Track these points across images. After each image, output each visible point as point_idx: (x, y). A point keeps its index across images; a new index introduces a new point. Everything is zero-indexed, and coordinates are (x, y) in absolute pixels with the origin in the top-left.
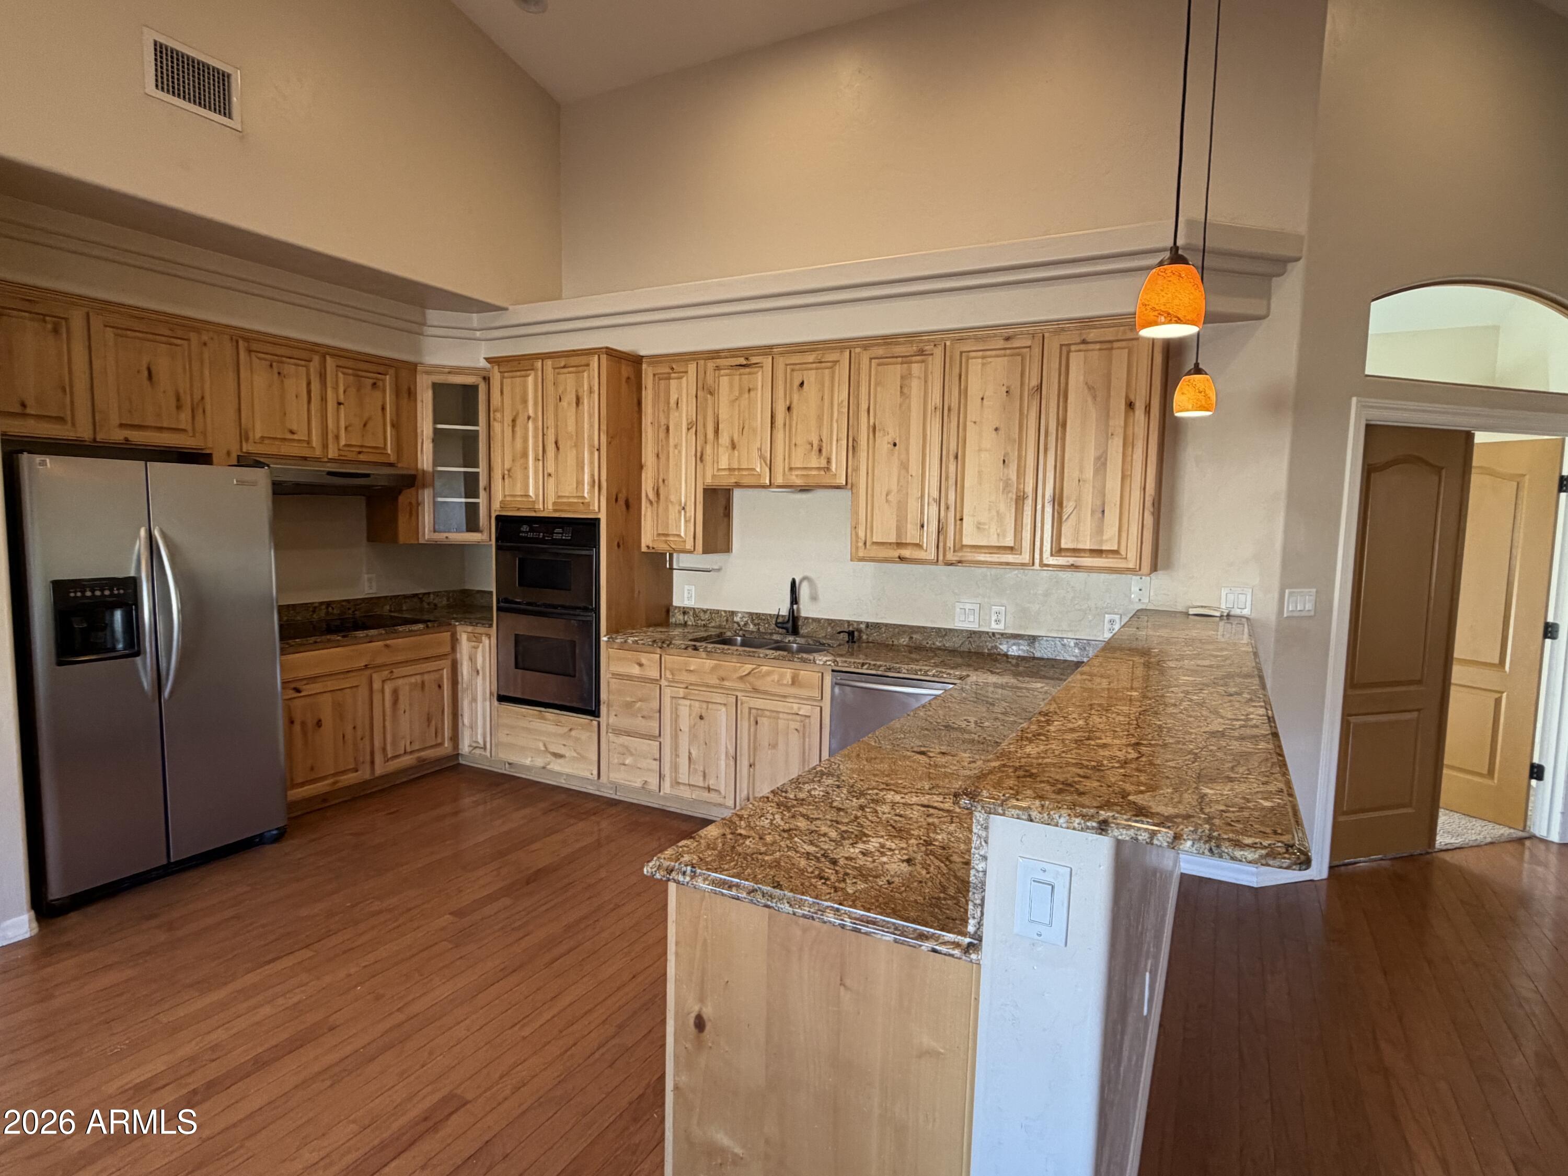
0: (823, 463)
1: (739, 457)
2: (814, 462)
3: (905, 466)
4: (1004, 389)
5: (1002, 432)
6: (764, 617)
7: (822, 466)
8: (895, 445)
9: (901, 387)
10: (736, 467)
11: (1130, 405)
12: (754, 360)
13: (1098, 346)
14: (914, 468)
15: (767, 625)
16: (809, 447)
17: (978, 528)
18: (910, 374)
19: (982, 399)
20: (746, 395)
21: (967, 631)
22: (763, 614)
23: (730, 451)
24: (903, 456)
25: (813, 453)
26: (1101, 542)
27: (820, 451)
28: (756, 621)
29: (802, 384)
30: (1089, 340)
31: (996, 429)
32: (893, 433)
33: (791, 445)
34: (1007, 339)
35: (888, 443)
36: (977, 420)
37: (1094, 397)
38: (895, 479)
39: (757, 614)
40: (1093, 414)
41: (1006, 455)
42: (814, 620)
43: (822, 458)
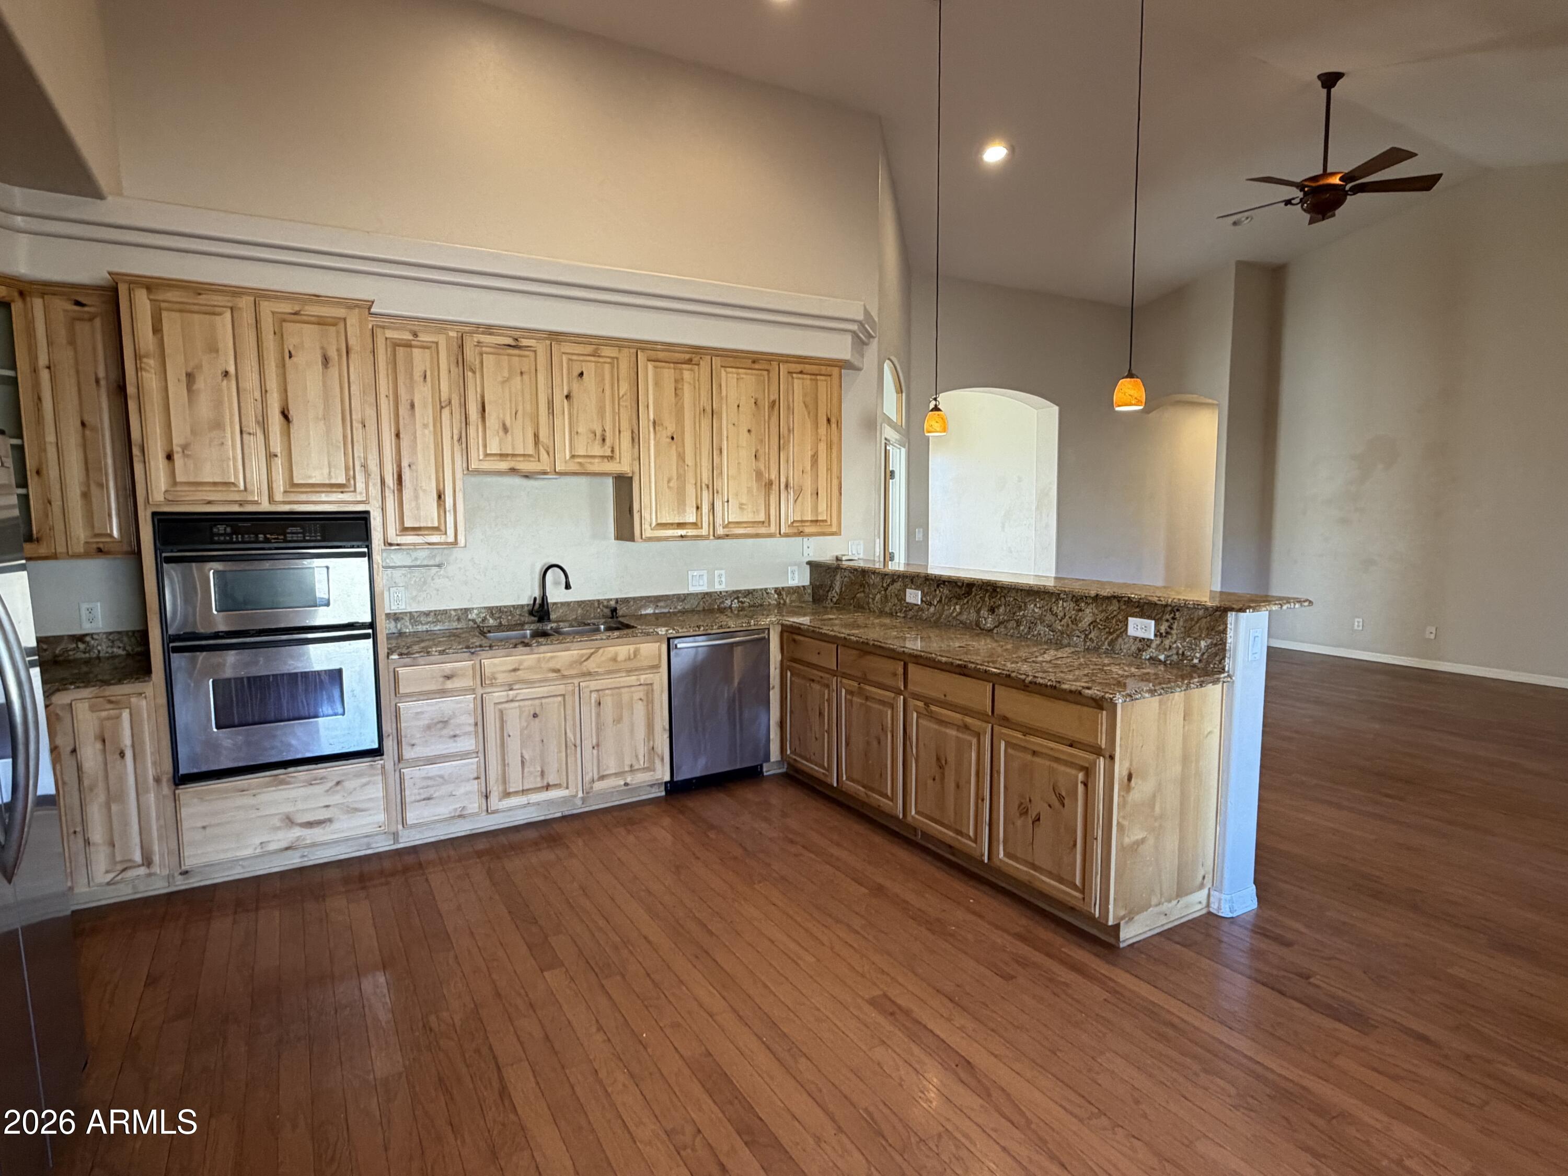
0: (609, 453)
1: (513, 440)
2: (597, 450)
3: (681, 457)
4: (753, 401)
5: (753, 432)
6: (505, 610)
7: (607, 454)
8: (673, 438)
9: (675, 389)
10: (510, 452)
11: (829, 421)
12: (524, 342)
13: (809, 377)
14: (689, 460)
15: (510, 618)
16: (592, 435)
17: (740, 508)
18: (682, 379)
19: (738, 406)
20: (519, 378)
21: (701, 593)
22: (505, 607)
23: (501, 433)
24: (680, 450)
25: (597, 442)
26: (817, 516)
27: (604, 440)
28: (497, 615)
29: (581, 374)
30: (805, 371)
31: (749, 431)
32: (671, 428)
33: (574, 433)
34: (754, 362)
35: (667, 437)
36: (736, 424)
37: (809, 413)
38: (674, 467)
39: (497, 607)
40: (809, 425)
41: (757, 451)
42: (563, 604)
43: (606, 447)
